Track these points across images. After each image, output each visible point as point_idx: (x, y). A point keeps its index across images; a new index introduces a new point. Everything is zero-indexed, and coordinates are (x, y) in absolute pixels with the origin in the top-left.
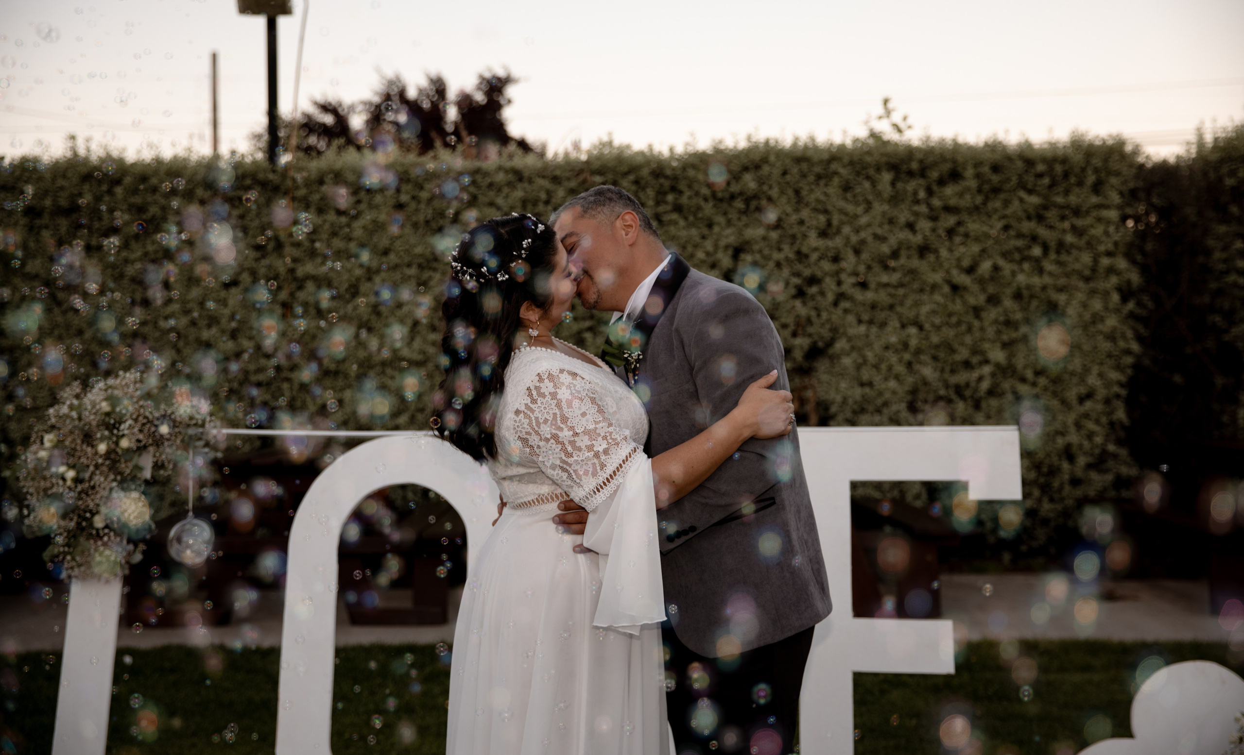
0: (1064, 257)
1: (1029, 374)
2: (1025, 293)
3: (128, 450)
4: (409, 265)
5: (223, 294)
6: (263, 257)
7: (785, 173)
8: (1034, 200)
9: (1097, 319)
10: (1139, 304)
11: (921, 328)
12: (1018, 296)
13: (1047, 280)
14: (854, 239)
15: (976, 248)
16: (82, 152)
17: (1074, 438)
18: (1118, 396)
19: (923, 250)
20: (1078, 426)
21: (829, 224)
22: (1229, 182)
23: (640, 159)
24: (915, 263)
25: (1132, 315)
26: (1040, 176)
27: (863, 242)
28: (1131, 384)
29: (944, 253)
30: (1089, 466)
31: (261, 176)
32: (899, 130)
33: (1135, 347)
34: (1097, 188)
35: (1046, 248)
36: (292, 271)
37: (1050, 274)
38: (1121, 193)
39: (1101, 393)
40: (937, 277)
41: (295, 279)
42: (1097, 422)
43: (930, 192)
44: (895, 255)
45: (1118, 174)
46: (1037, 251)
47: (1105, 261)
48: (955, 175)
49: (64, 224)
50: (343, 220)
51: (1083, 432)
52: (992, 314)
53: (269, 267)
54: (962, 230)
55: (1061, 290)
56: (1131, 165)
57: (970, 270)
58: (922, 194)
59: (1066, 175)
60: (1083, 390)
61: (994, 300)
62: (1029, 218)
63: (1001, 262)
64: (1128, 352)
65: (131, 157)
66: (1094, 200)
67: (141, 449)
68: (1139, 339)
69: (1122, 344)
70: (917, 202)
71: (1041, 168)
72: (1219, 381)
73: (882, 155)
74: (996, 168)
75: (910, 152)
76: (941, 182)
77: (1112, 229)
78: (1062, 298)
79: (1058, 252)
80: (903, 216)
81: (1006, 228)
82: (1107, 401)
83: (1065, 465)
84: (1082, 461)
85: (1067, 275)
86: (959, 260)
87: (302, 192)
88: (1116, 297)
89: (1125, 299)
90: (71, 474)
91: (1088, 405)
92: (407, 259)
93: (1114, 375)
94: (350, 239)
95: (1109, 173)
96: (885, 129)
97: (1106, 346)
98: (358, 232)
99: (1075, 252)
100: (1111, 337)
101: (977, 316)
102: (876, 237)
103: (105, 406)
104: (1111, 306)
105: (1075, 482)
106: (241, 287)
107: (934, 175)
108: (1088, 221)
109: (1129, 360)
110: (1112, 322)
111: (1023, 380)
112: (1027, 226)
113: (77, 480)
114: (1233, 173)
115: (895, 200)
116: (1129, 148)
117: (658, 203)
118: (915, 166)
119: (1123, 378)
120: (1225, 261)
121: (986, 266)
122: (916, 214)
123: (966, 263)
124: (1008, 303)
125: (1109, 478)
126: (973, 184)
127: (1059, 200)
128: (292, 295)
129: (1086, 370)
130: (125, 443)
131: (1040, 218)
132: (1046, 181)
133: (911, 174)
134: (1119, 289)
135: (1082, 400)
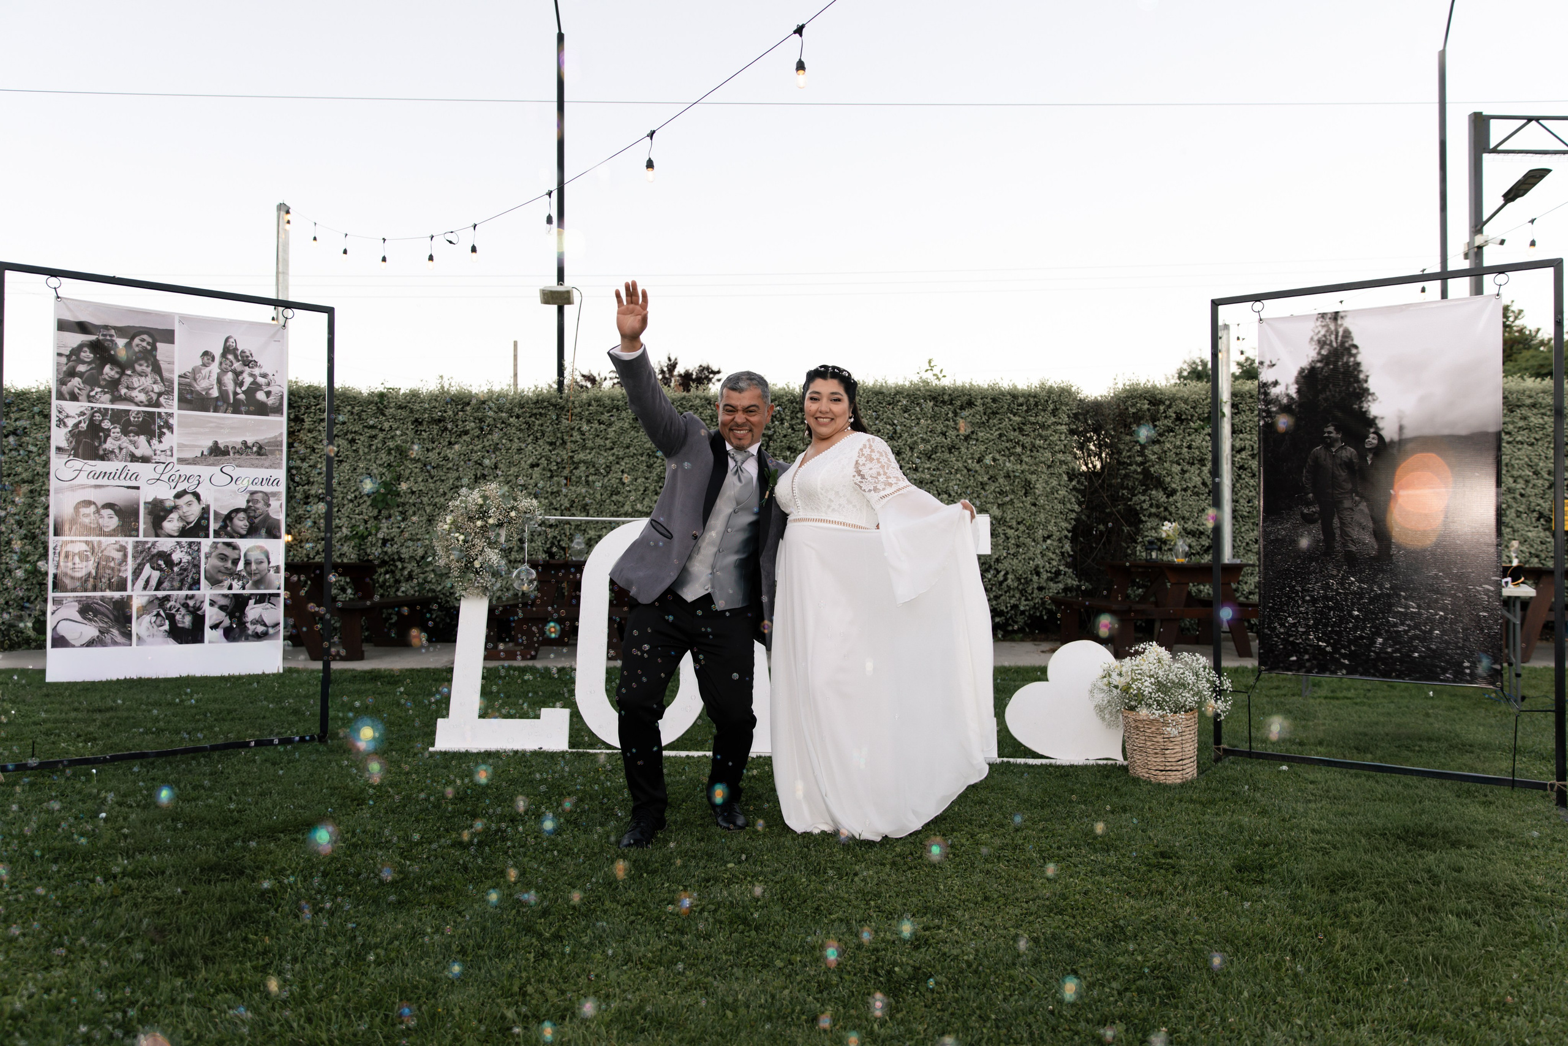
0: (1035, 453)
1: (1014, 524)
2: (1012, 474)
3: (492, 525)
4: (642, 455)
5: (530, 471)
6: (554, 449)
7: (868, 402)
8: (1017, 419)
9: (1054, 491)
10: (1078, 482)
11: (950, 495)
12: (1007, 476)
13: (1024, 467)
14: (909, 441)
15: (983, 448)
16: (446, 387)
17: (1039, 561)
18: (1066, 537)
19: (951, 449)
20: (1043, 555)
21: (895, 432)
22: (1132, 410)
23: (782, 392)
24: (947, 455)
25: (1074, 489)
26: (1021, 405)
27: (915, 443)
28: (1074, 530)
29: (963, 450)
30: (1050, 579)
31: (553, 400)
32: (938, 378)
33: (1076, 507)
34: (1054, 413)
35: (1024, 447)
36: (572, 457)
37: (1026, 463)
38: (1069, 417)
39: (1055, 537)
40: (960, 464)
41: (573, 463)
42: (1054, 553)
43: (956, 414)
44: (934, 451)
45: (1067, 404)
46: (1019, 450)
47: (1060, 456)
48: (970, 404)
49: (435, 429)
50: (603, 427)
51: (1046, 559)
52: (992, 487)
53: (557, 455)
54: (974, 436)
55: (1032, 473)
56: (1075, 399)
57: (979, 461)
58: (951, 415)
59: (1036, 405)
60: (1046, 534)
61: (994, 479)
62: (1015, 430)
63: (998, 456)
64: (1073, 511)
65: (474, 391)
66: (1053, 419)
67: (500, 525)
68: (1080, 504)
69: (1069, 506)
70: (947, 420)
71: (1021, 400)
72: (1126, 529)
73: (927, 391)
74: (994, 400)
75: (944, 390)
76: (962, 408)
77: (1063, 437)
78: (1034, 478)
79: (1031, 451)
80: (940, 428)
81: (1001, 435)
82: (1060, 540)
83: (1035, 578)
84: (1045, 576)
85: (1036, 464)
86: (972, 454)
87: (579, 410)
88: (1065, 478)
89: (1070, 480)
90: (462, 537)
91: (1049, 542)
92: (640, 451)
93: (1064, 525)
94: (607, 439)
95: (1061, 404)
96: (929, 377)
97: (1059, 507)
98: (611, 435)
99: (1041, 450)
100: (1062, 502)
101: (983, 488)
102: (923, 440)
103: (480, 501)
104: (1062, 483)
105: (1040, 589)
106: (541, 466)
107: (959, 403)
108: (1049, 432)
109: (1073, 516)
110: (1063, 492)
111: (1011, 527)
112: (1012, 435)
113: (465, 541)
114: (1134, 405)
115: (934, 418)
116: (1073, 389)
117: (792, 419)
118: (946, 398)
119: (1070, 527)
120: (1129, 457)
121: (988, 460)
122: (947, 426)
123: (977, 456)
124: (1001, 480)
125: (1061, 586)
126: (981, 409)
127: (1032, 419)
128: (571, 472)
129: (1048, 521)
130: (491, 521)
131: (1021, 430)
132: (1025, 408)
133: (944, 402)
134: (1068, 473)
135: (1045, 539)
